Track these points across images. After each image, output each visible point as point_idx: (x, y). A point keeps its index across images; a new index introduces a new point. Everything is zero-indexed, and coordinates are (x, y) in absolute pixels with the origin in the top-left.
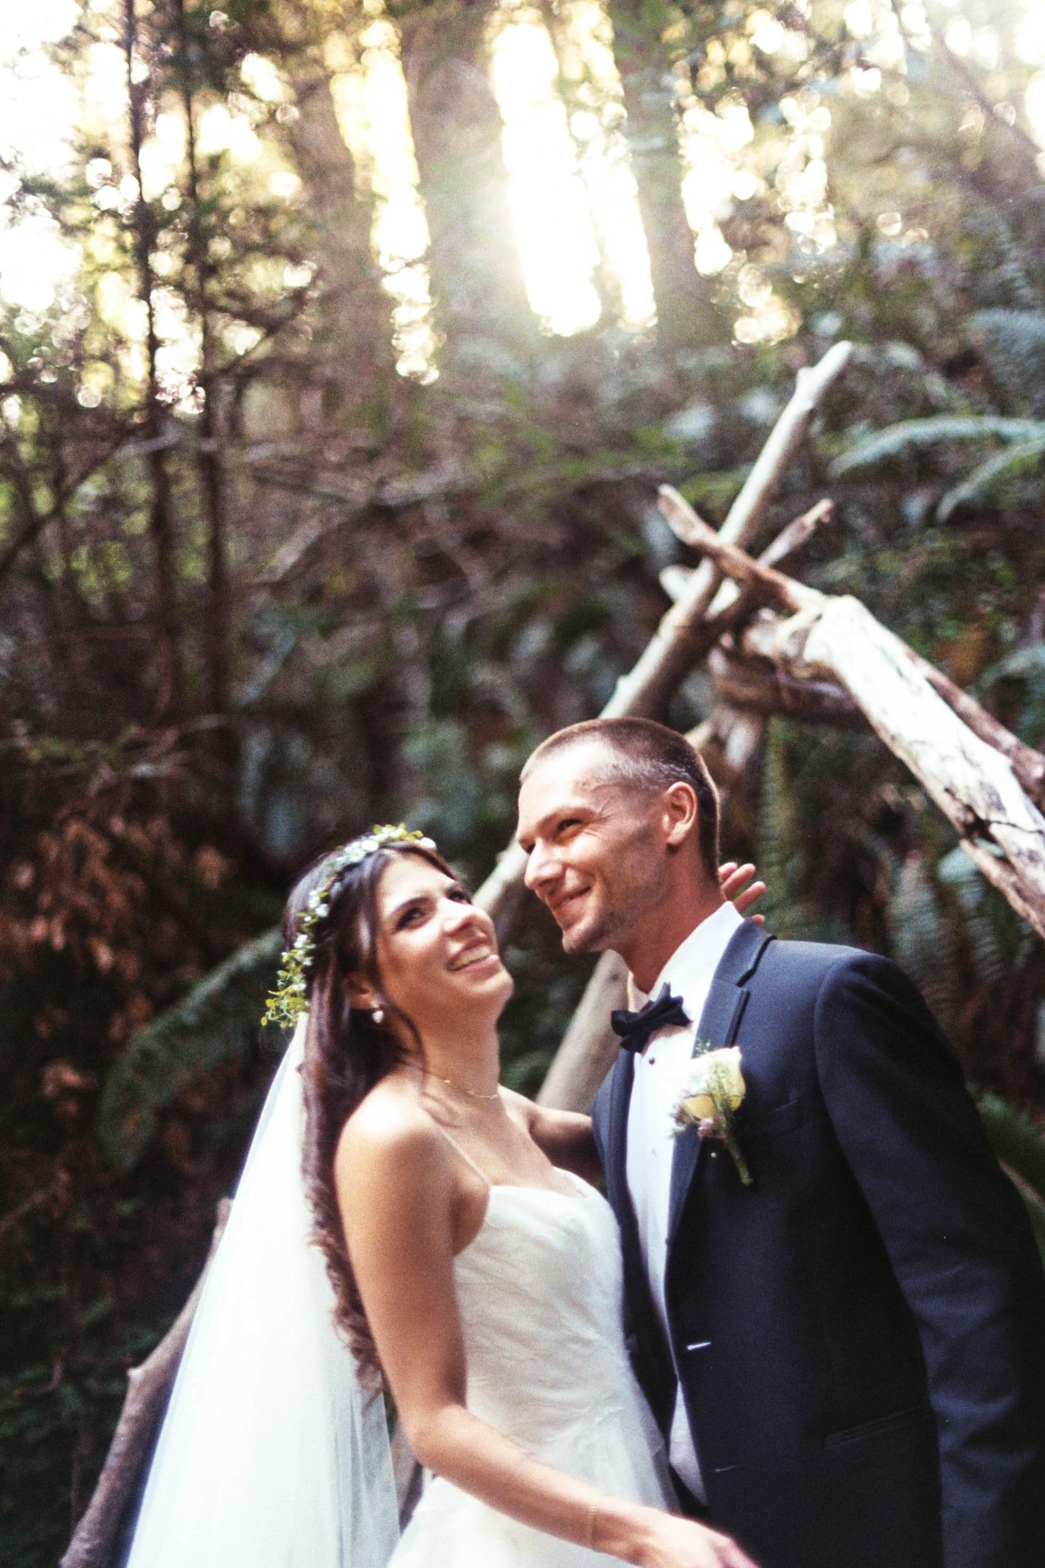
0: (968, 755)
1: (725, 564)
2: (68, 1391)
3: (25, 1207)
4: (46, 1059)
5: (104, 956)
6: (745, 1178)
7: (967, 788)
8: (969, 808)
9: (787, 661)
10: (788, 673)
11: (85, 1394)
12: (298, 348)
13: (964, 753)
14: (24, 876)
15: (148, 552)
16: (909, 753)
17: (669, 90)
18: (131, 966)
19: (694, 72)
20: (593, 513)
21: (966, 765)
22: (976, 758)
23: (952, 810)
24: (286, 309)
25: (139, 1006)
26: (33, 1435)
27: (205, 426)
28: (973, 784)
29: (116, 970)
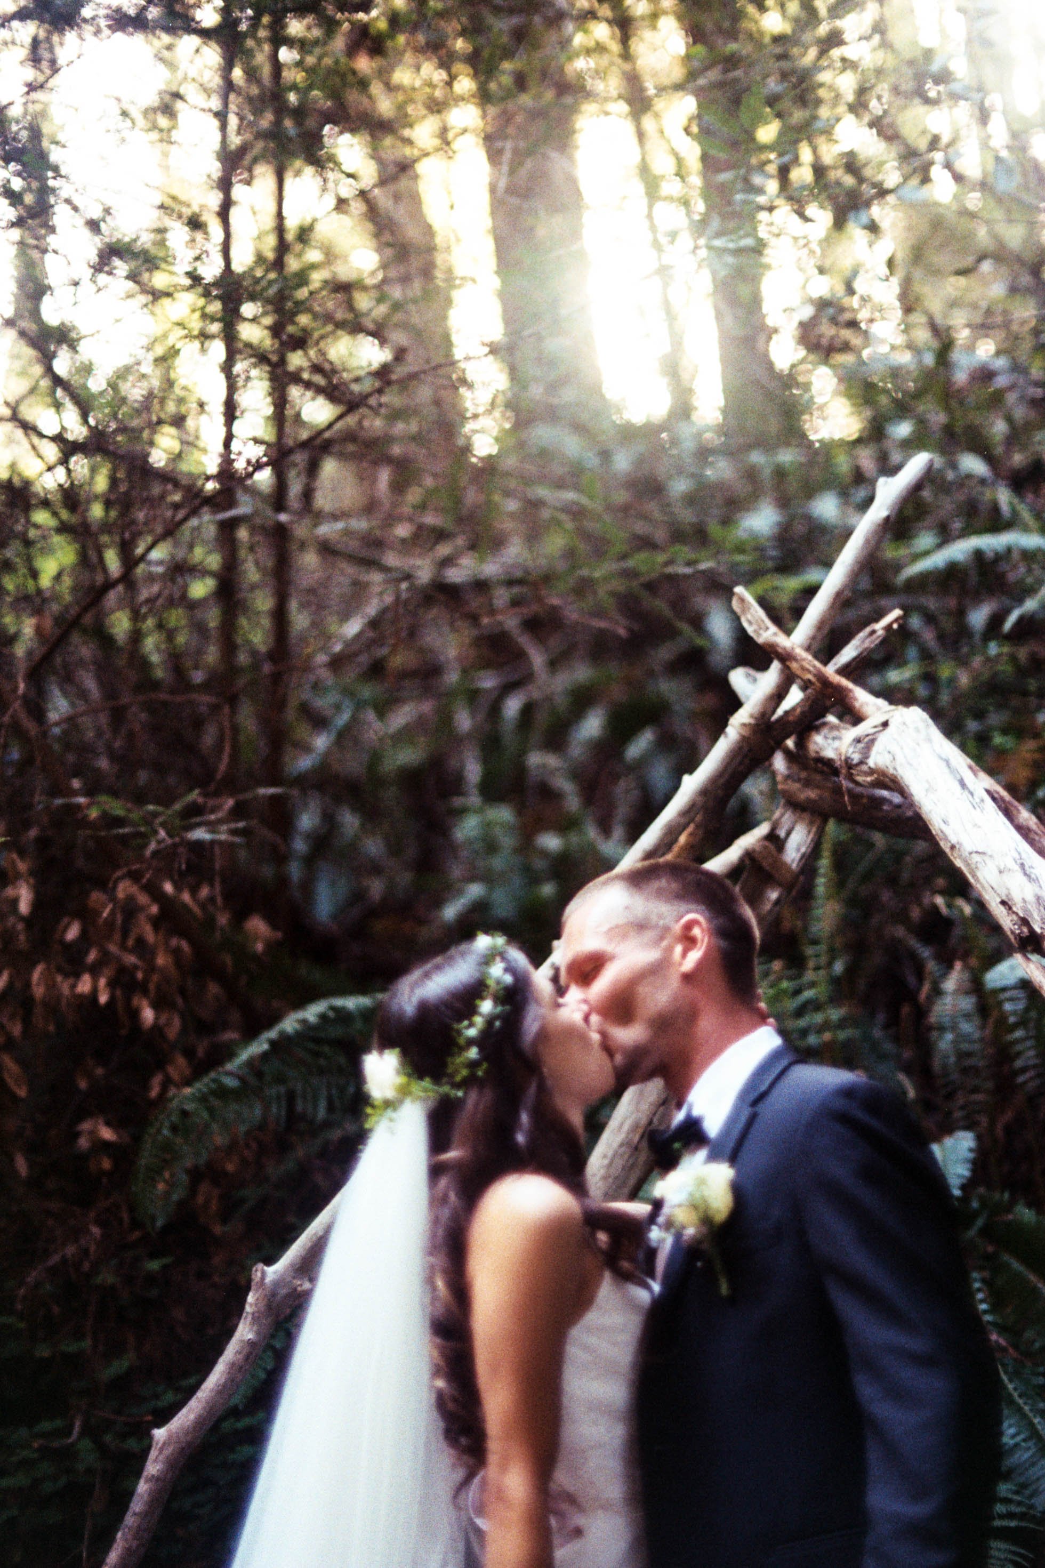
0: (1028, 871)
1: (794, 666)
2: (86, 1444)
3: (55, 1259)
4: (82, 1114)
5: (148, 1015)
6: (724, 1289)
7: (1024, 901)
8: (1025, 922)
9: (849, 765)
10: (850, 777)
11: (102, 1449)
12: (376, 424)
13: (1022, 865)
14: (73, 933)
15: (213, 617)
16: (968, 865)
17: (760, 191)
18: (174, 1027)
19: (784, 173)
20: (660, 605)
21: (1025, 879)
22: (1035, 872)
23: (1007, 922)
24: (367, 386)
25: (179, 1066)
26: (48, 1487)
27: (278, 498)
28: (1030, 898)
29: (157, 1028)
